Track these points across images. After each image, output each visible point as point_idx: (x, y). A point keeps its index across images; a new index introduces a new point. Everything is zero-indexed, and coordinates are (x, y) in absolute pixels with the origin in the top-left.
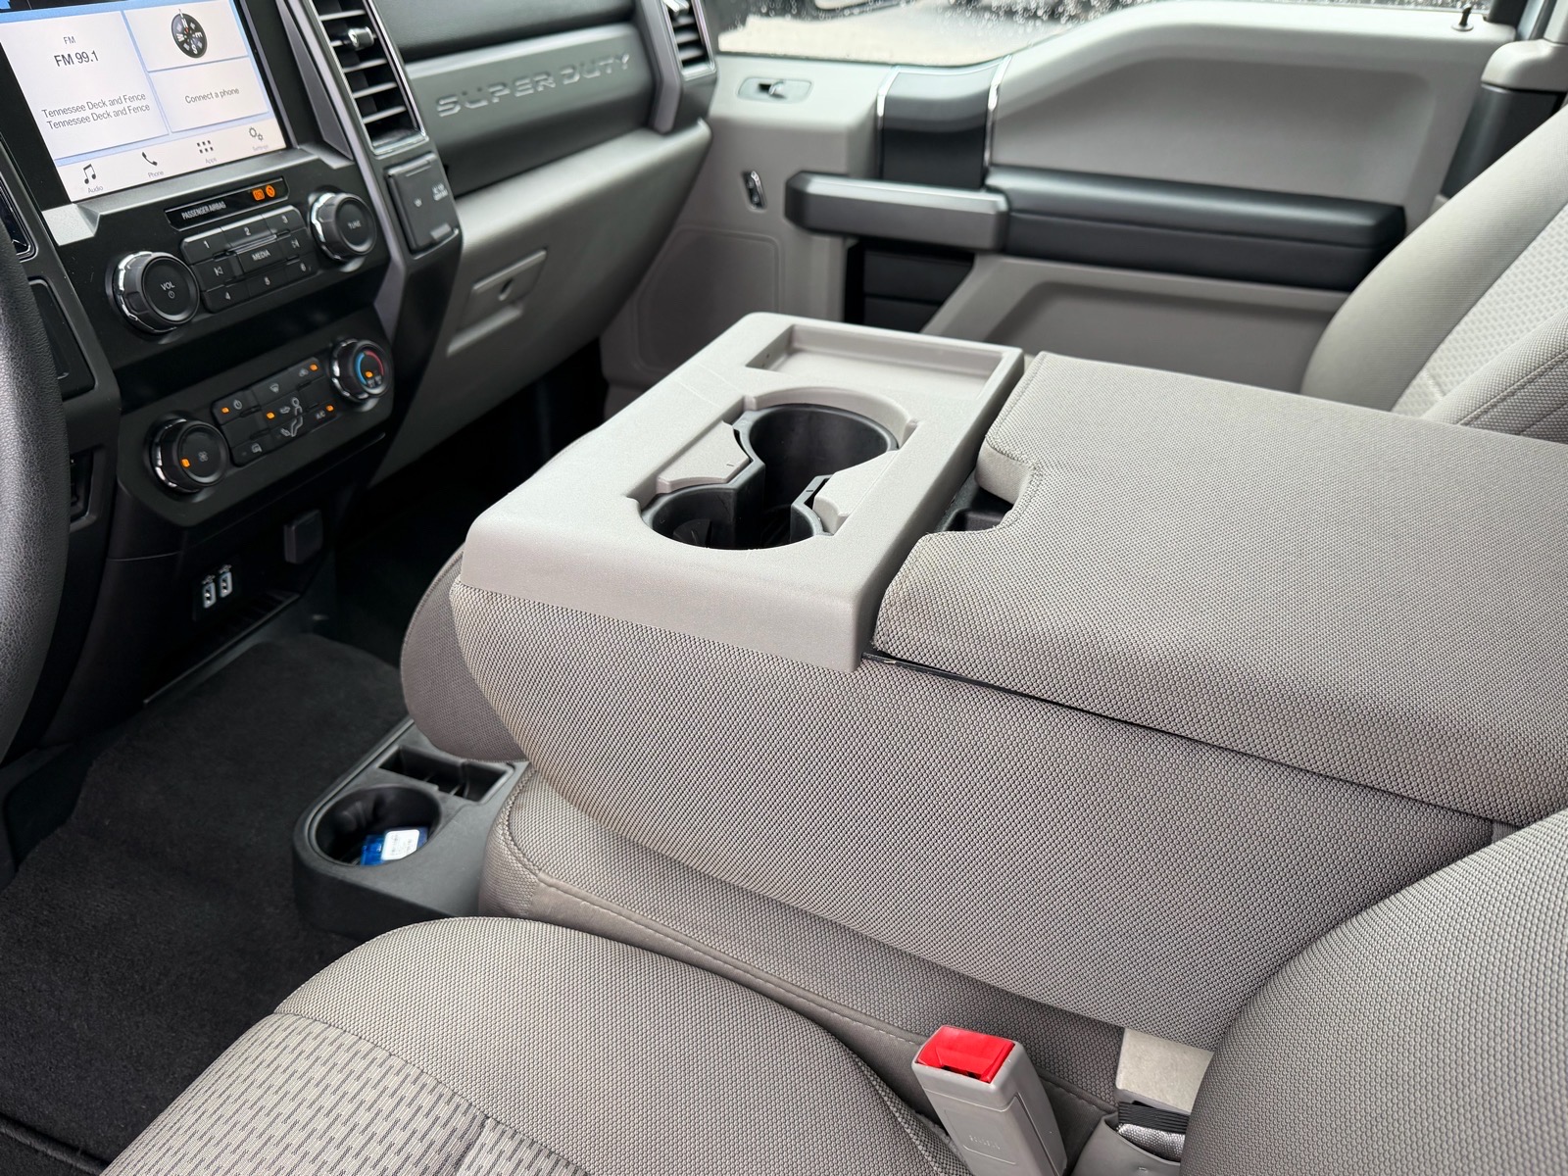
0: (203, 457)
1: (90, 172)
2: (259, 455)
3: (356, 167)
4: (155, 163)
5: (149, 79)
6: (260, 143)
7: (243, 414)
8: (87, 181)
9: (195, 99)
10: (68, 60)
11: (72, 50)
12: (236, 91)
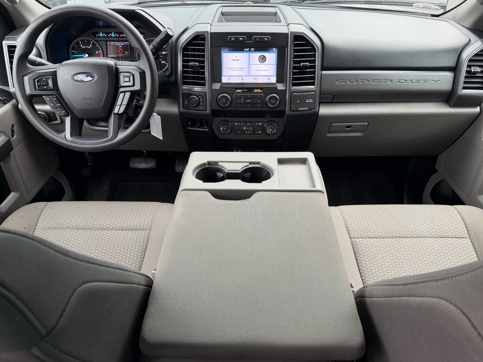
0: (225, 129)
1: (229, 79)
2: (239, 134)
3: (286, 90)
4: (243, 80)
5: (249, 66)
6: (269, 81)
7: (239, 126)
8: (228, 80)
9: (257, 70)
10: (234, 60)
11: (236, 59)
12: (269, 70)
